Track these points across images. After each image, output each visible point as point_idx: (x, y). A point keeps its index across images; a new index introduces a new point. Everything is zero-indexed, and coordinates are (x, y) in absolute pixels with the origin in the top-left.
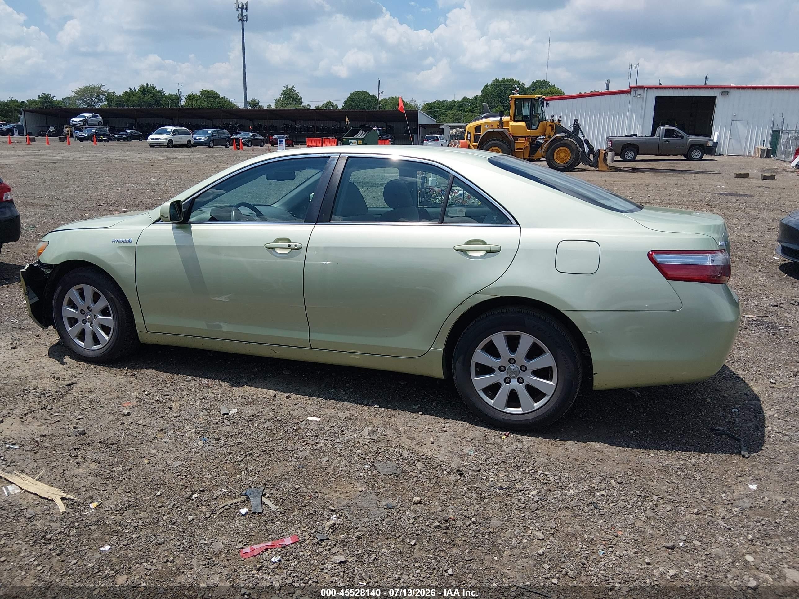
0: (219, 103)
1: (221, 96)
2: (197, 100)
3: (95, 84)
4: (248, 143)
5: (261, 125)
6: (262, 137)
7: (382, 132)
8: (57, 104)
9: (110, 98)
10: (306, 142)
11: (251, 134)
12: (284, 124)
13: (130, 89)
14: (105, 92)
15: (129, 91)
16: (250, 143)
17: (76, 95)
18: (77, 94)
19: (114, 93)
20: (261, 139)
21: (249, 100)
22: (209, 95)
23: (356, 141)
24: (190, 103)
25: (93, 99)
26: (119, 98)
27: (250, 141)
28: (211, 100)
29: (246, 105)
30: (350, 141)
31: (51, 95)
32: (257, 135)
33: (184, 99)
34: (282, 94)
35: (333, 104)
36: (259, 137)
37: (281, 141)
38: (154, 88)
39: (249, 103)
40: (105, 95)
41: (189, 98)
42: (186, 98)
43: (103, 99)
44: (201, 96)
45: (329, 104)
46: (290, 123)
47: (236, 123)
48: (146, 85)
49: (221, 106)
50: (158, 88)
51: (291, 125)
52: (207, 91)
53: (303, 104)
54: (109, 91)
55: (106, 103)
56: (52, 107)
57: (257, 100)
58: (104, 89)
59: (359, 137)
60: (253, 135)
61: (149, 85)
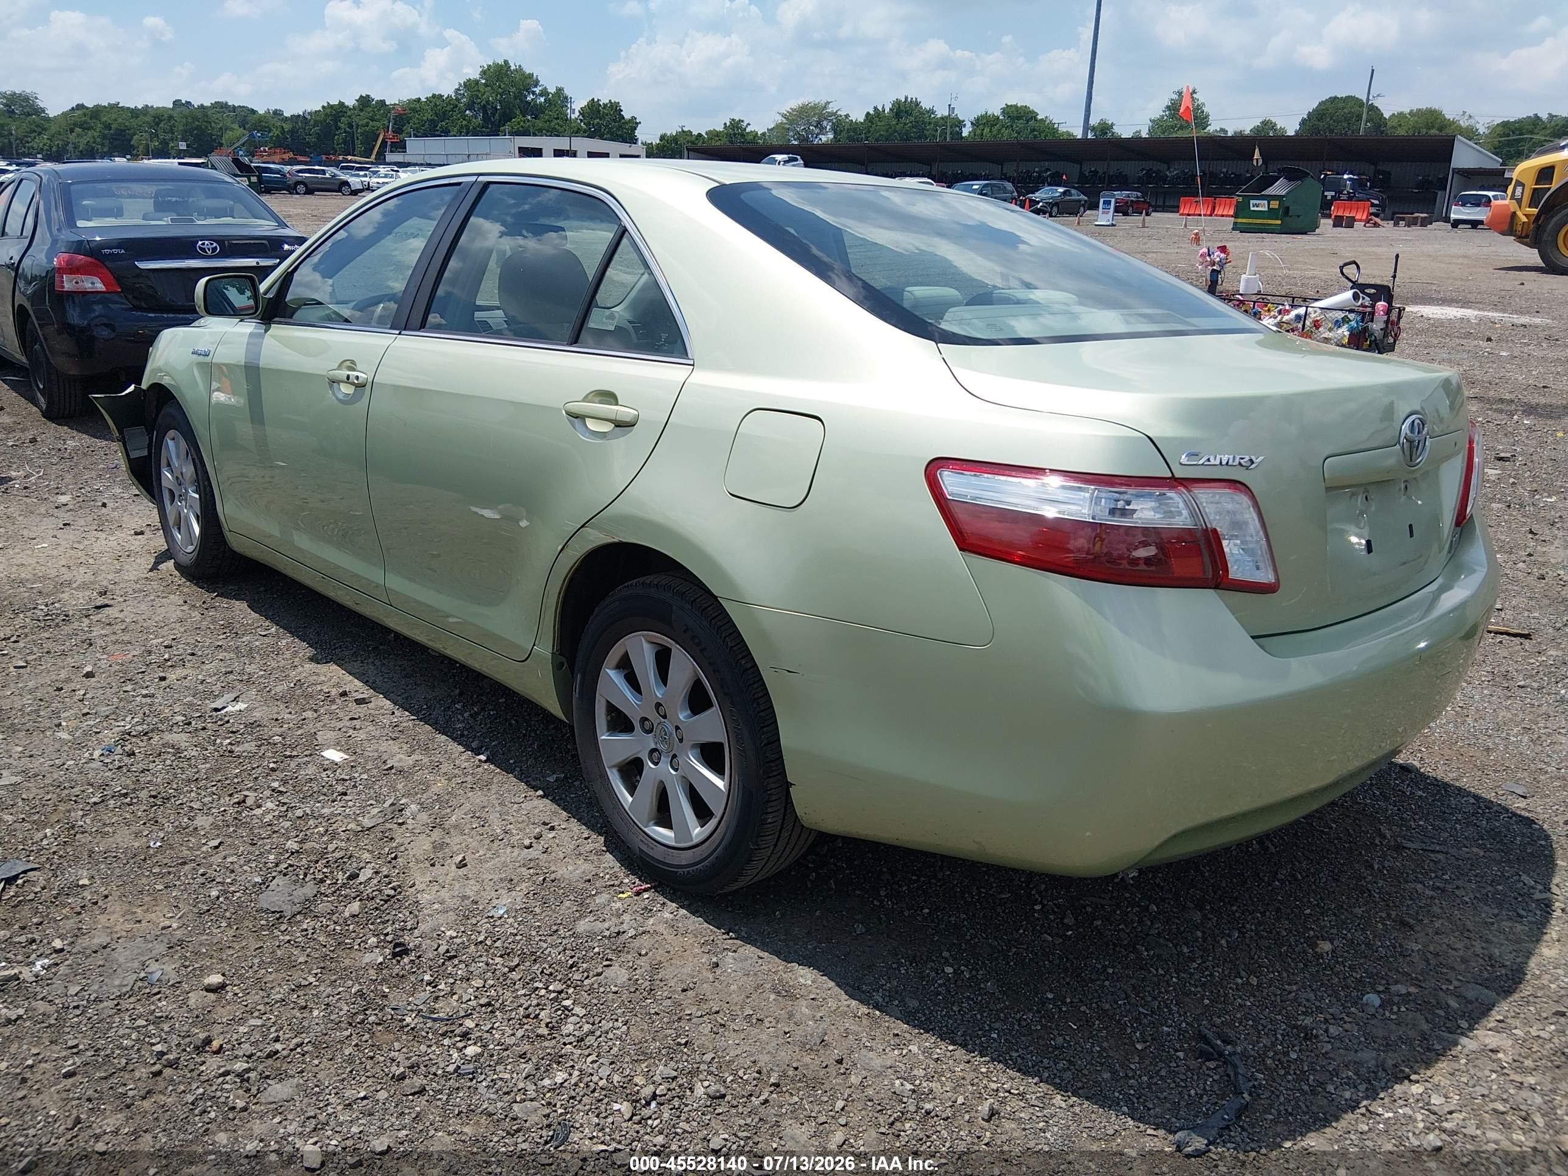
0: (1033, 130)
1: (1039, 117)
2: (993, 126)
3: (817, 102)
4: (1051, 209)
5: (1096, 172)
6: (1083, 197)
7: (1358, 185)
8: (752, 137)
9: (840, 125)
10: (1178, 207)
11: (1061, 190)
12: (1142, 170)
13: (876, 108)
14: (835, 114)
15: (872, 112)
16: (1055, 209)
17: (785, 121)
18: (787, 119)
19: (847, 116)
20: (1080, 201)
21: (1094, 121)
22: (1018, 115)
23: (1266, 202)
24: (978, 132)
25: (811, 128)
26: (854, 127)
27: (1057, 204)
28: (1020, 124)
29: (1085, 132)
30: (1252, 202)
31: (743, 121)
32: (1073, 191)
33: (968, 124)
34: (1168, 107)
35: (1275, 125)
36: (1076, 195)
37: (1108, 203)
38: (917, 104)
39: (1094, 129)
40: (830, 121)
41: (976, 123)
42: (972, 123)
43: (828, 127)
44: (1001, 117)
45: (1267, 124)
46: (1157, 166)
47: (1048, 170)
48: (903, 100)
49: (1035, 137)
50: (926, 105)
51: (1158, 172)
52: (1016, 106)
53: (1208, 128)
54: (839, 113)
55: (831, 136)
56: (743, 143)
57: (1110, 123)
58: (832, 108)
59: (1273, 193)
60: (1064, 193)
61: (909, 100)
